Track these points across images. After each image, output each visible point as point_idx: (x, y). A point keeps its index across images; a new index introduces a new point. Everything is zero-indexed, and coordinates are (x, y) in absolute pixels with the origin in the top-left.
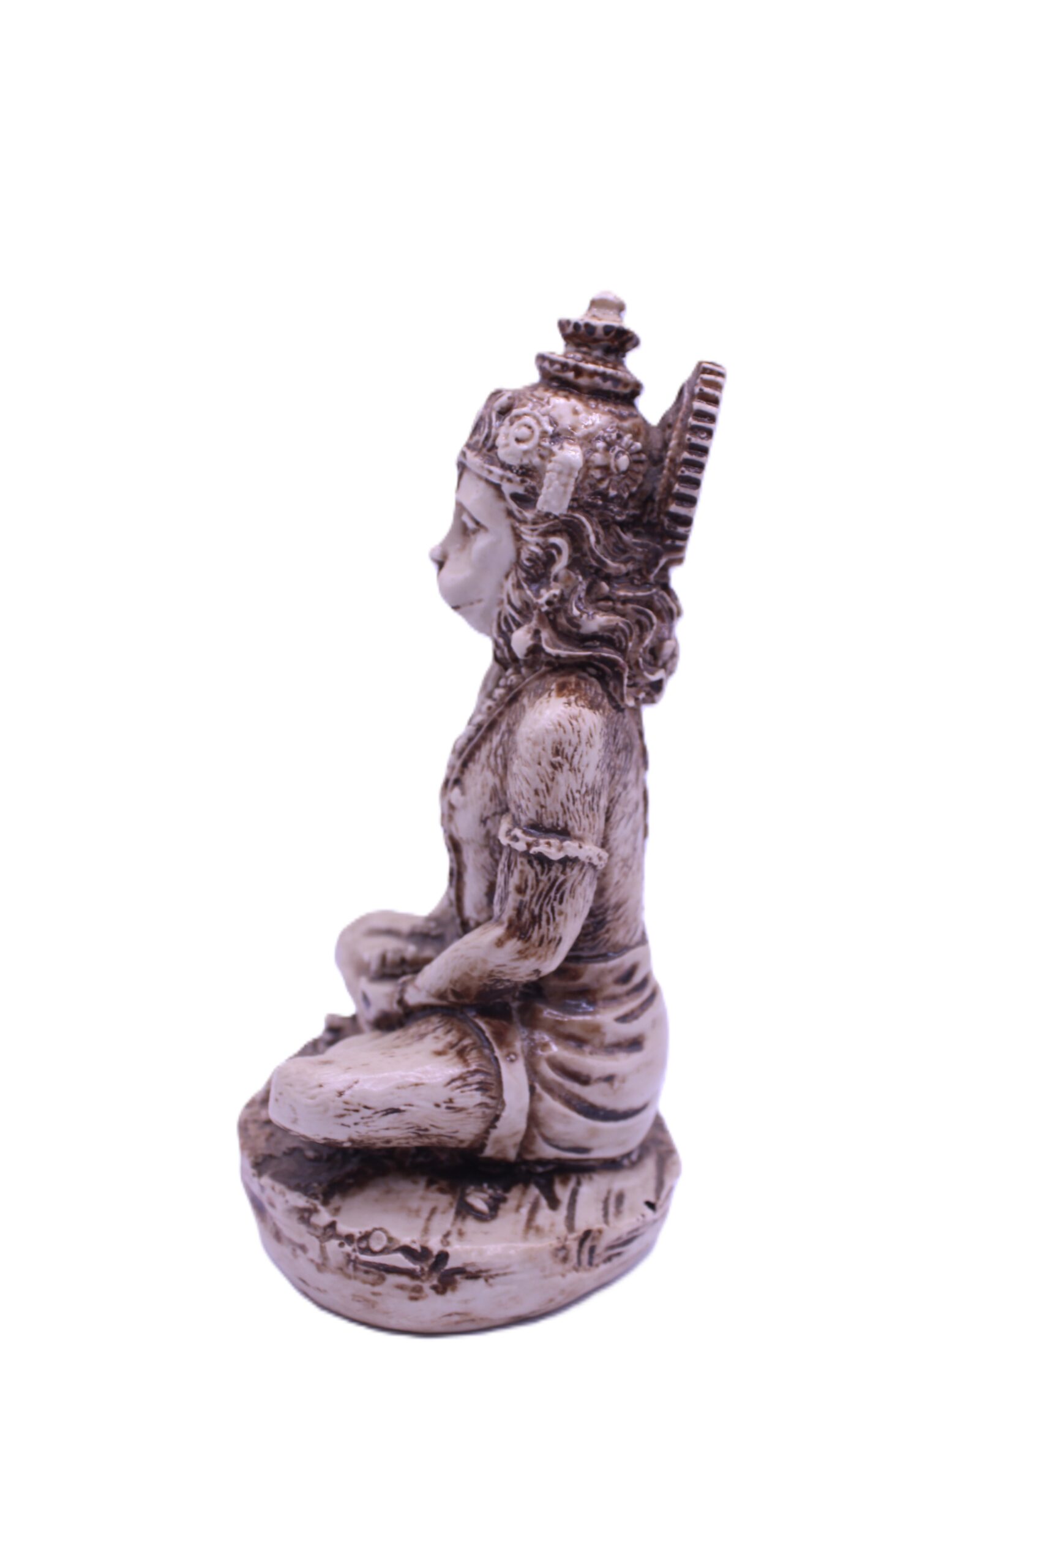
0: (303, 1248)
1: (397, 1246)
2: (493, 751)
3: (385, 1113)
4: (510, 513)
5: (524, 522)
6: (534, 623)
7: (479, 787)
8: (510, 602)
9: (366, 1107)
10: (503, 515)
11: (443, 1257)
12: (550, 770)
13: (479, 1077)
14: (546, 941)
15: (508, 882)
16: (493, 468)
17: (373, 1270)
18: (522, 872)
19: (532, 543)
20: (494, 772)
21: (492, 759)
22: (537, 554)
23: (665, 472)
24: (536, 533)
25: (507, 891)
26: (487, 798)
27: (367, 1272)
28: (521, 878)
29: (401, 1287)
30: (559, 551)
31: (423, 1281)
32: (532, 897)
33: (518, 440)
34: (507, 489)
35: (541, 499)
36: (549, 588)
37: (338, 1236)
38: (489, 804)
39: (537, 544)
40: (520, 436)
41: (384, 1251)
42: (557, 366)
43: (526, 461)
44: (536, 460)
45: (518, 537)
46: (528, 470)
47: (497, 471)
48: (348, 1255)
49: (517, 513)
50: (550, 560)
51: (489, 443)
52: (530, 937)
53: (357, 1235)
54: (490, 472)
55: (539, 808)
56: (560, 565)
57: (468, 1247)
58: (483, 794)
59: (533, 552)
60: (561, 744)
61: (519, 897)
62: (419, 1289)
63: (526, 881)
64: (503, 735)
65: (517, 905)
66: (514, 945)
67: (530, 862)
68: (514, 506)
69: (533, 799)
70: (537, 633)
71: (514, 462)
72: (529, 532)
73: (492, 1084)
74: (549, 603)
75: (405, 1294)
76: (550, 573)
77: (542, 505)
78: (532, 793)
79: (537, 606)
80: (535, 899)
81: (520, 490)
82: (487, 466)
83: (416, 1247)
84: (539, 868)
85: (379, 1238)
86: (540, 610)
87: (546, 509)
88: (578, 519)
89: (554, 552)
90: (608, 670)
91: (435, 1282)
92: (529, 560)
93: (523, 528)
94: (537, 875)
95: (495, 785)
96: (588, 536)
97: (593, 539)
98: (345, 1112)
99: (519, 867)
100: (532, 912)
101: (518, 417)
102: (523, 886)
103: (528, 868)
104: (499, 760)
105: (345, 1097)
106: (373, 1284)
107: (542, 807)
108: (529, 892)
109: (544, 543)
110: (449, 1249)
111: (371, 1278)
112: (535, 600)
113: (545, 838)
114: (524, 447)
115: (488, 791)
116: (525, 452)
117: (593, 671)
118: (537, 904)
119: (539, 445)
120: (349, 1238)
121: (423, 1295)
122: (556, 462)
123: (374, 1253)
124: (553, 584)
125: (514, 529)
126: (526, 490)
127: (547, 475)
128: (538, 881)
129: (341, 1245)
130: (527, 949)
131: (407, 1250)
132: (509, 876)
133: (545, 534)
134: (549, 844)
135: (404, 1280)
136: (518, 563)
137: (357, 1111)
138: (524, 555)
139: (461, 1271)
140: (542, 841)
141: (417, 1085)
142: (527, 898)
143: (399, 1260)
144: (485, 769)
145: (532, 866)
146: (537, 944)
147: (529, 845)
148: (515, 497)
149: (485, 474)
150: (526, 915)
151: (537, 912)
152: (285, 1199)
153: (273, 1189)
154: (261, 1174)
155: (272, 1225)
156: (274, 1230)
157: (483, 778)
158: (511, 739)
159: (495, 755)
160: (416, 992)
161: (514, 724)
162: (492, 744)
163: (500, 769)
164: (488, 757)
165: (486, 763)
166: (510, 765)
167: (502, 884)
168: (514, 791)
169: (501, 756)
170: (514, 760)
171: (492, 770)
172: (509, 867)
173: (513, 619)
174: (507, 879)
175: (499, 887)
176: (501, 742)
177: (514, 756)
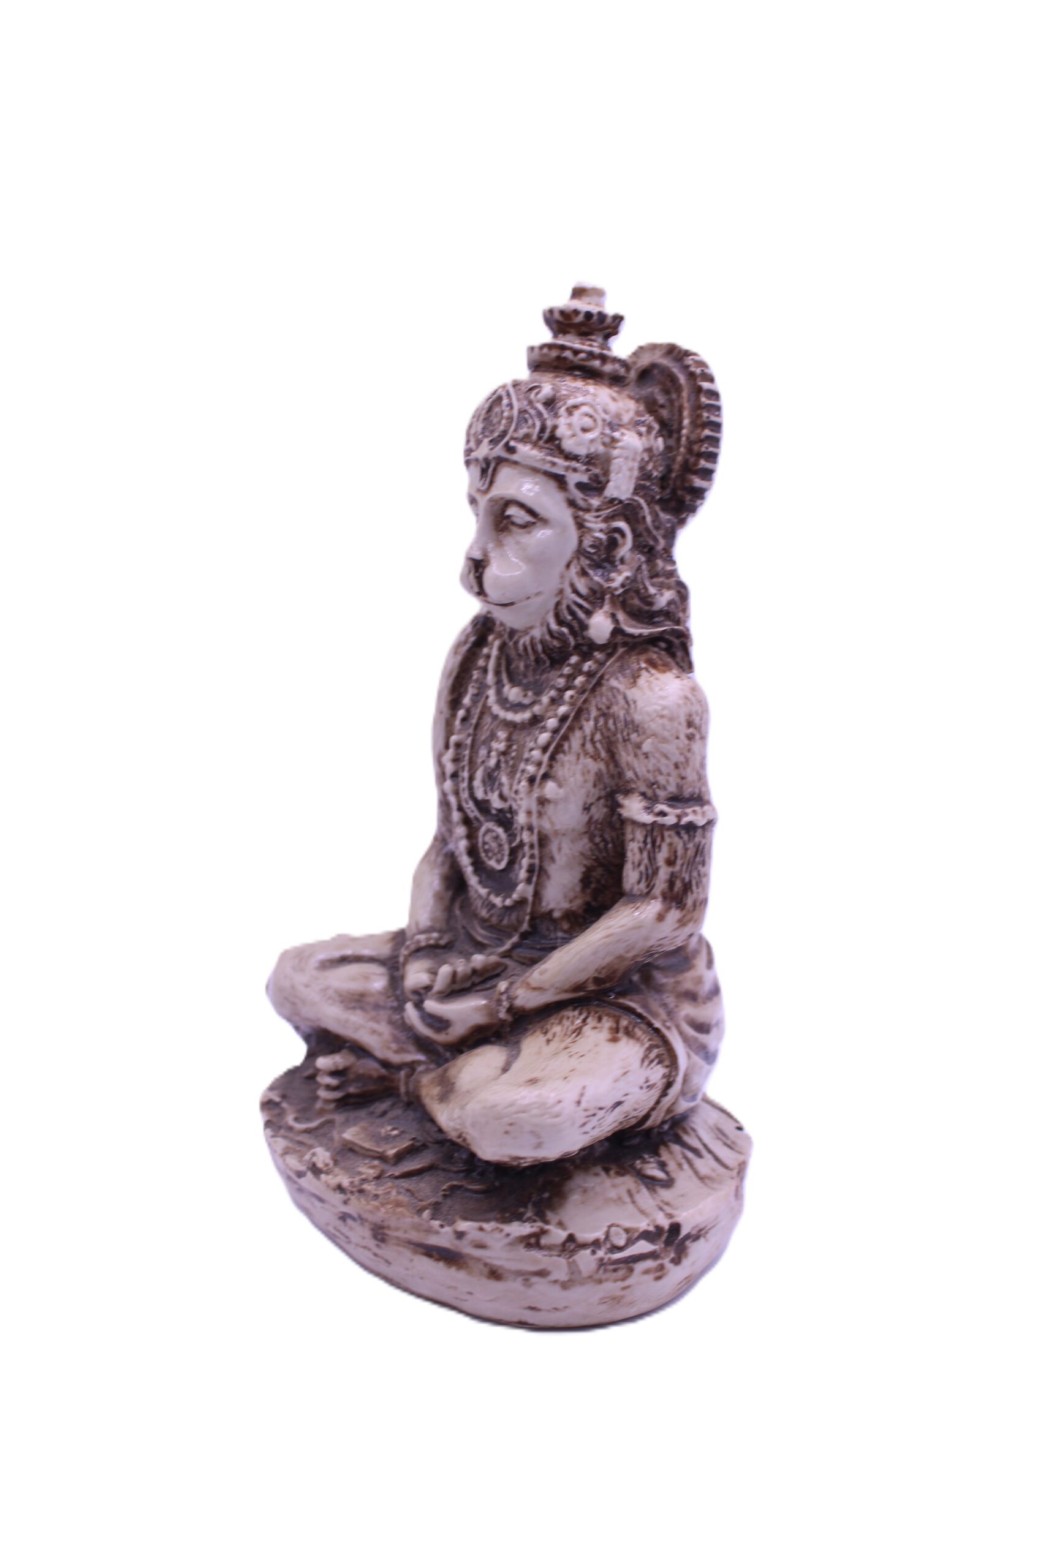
0: (542, 1274)
1: (636, 1235)
2: (588, 738)
3: (611, 1109)
4: (572, 503)
5: (587, 510)
6: (607, 607)
7: (579, 778)
8: (575, 591)
9: (601, 1109)
10: (564, 505)
11: (675, 1228)
12: (687, 742)
13: (655, 1052)
14: (698, 904)
15: (655, 858)
16: (556, 460)
17: (621, 1265)
18: (670, 844)
19: (597, 528)
20: (596, 757)
21: (589, 746)
22: (600, 539)
23: (682, 450)
24: (600, 519)
25: (654, 867)
26: (590, 785)
27: (615, 1270)
28: (670, 851)
29: (647, 1272)
30: (623, 535)
31: (663, 1259)
32: (682, 865)
33: (585, 430)
34: (573, 479)
35: (611, 485)
36: (620, 572)
37: (584, 1246)
38: (593, 790)
39: (601, 531)
40: (586, 426)
41: (630, 1242)
42: (582, 355)
43: (592, 450)
44: (601, 449)
45: (580, 525)
46: (592, 458)
47: (560, 461)
48: (601, 1259)
49: (581, 503)
50: (613, 544)
51: (546, 435)
52: (685, 905)
53: (603, 1237)
54: (554, 464)
55: (679, 780)
56: (625, 549)
57: (691, 1211)
58: (585, 781)
59: (597, 538)
60: (690, 715)
61: (670, 869)
62: (661, 1267)
63: (675, 852)
64: (596, 720)
65: (668, 877)
66: (674, 915)
67: (678, 834)
68: (578, 495)
69: (674, 773)
70: (613, 616)
71: (582, 451)
72: (594, 520)
73: (663, 1054)
74: (623, 586)
75: (650, 1277)
76: (614, 557)
77: (611, 491)
78: (672, 767)
79: (611, 590)
80: (685, 867)
81: (585, 479)
82: (549, 458)
83: (651, 1228)
84: (686, 837)
85: (617, 1234)
86: (613, 595)
87: (615, 494)
88: (637, 501)
89: (617, 535)
90: (676, 641)
91: (672, 1255)
92: (592, 546)
93: (588, 516)
94: (685, 844)
95: (600, 770)
96: (644, 518)
97: (649, 519)
98: (586, 1120)
99: (668, 840)
100: (683, 880)
101: (576, 407)
102: (673, 858)
103: (676, 839)
104: (598, 745)
105: (584, 1105)
106: (623, 1279)
107: (683, 778)
108: (679, 862)
109: (607, 528)
110: (677, 1219)
111: (621, 1273)
112: (606, 585)
113: (689, 807)
114: (590, 436)
115: (591, 778)
116: (592, 441)
117: (663, 645)
118: (686, 871)
119: (602, 434)
120: (596, 1244)
121: (665, 1271)
122: (622, 448)
123: (620, 1249)
124: (620, 567)
125: (576, 517)
126: (590, 479)
127: (615, 461)
128: (686, 849)
129: (594, 1252)
130: (684, 916)
131: (646, 1235)
132: (654, 852)
133: (608, 519)
134: (694, 812)
135: (650, 1264)
136: (580, 552)
137: (594, 1115)
138: (587, 542)
139: (688, 1237)
140: (689, 810)
141: (625, 1073)
142: (677, 868)
143: (643, 1247)
144: (582, 757)
145: (681, 838)
146: (692, 909)
147: (679, 817)
148: (580, 486)
149: (547, 467)
150: (678, 885)
151: (687, 879)
152: (504, 1233)
153: (481, 1229)
154: (452, 1223)
155: (481, 1266)
156: (486, 1271)
157: (580, 767)
158: (611, 722)
159: (592, 741)
160: (536, 993)
161: (608, 708)
162: (584, 732)
163: (603, 754)
164: (583, 745)
165: (580, 751)
166: (625, 746)
167: (646, 861)
168: (644, 770)
169: (600, 741)
170: (638, 740)
171: (592, 757)
172: (654, 843)
173: (580, 606)
174: (652, 855)
175: (639, 865)
176: (596, 728)
177: (634, 737)
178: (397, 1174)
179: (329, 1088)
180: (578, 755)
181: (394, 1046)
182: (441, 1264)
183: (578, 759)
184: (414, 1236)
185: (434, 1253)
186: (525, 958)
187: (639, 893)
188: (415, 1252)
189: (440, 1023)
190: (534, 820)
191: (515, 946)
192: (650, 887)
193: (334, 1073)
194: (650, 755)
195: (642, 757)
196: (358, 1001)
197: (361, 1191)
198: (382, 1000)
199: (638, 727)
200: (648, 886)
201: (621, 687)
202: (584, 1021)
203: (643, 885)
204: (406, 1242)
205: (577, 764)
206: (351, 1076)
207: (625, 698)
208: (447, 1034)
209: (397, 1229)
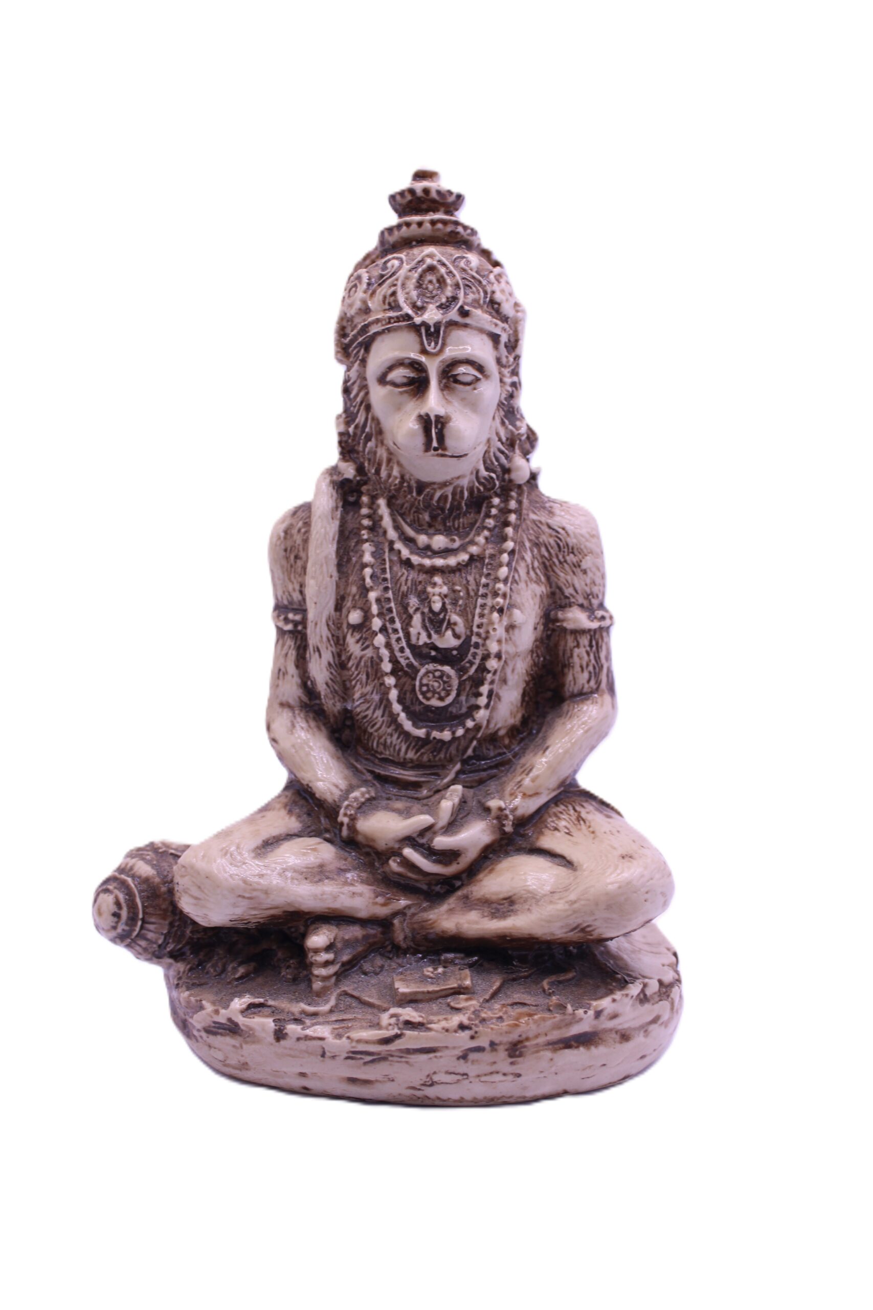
2: (530, 566)
4: (500, 361)
5: (507, 366)
6: (518, 451)
7: (531, 601)
10: (496, 362)
16: (495, 322)
19: (509, 382)
20: (538, 582)
21: (532, 573)
25: (600, 665)
34: (503, 338)
36: (523, 420)
42: (469, 231)
45: (501, 380)
47: (498, 323)
49: (504, 360)
50: (511, 396)
51: (489, 300)
52: (614, 693)
59: (508, 391)
61: (607, 665)
65: (606, 672)
68: (503, 354)
69: (602, 583)
71: (511, 314)
72: (508, 374)
74: (526, 432)
76: (513, 408)
78: (601, 578)
79: (519, 436)
81: (511, 338)
86: (521, 440)
89: (514, 388)
92: (505, 399)
93: (505, 372)
95: (543, 592)
100: (612, 672)
102: (607, 655)
104: (538, 571)
108: (609, 658)
109: (512, 382)
112: (516, 432)
125: (500, 374)
126: (508, 338)
132: (598, 652)
133: (512, 374)
136: (500, 405)
138: (503, 396)
142: (609, 663)
144: (529, 584)
148: (507, 345)
150: (610, 677)
152: (630, 997)
153: (614, 1000)
154: (589, 1007)
155: (614, 1035)
156: (617, 1037)
157: (529, 592)
158: (543, 550)
159: (533, 568)
160: (534, 798)
161: (537, 538)
162: (526, 561)
163: (543, 578)
164: (528, 573)
165: (527, 579)
166: (563, 568)
167: (593, 661)
168: (583, 583)
169: (538, 567)
170: (575, 560)
171: (535, 582)
172: (597, 644)
173: (502, 452)
174: (597, 655)
175: (587, 665)
176: (534, 557)
177: (571, 558)
178: (487, 997)
179: (327, 964)
180: (526, 582)
181: (380, 900)
182: (582, 1049)
183: (527, 585)
184: (555, 1035)
185: (573, 1043)
186: (472, 781)
187: (590, 690)
188: (555, 1050)
189: (449, 856)
190: (505, 647)
191: (458, 773)
192: (598, 683)
193: (329, 948)
194: (588, 571)
195: (581, 574)
196: (321, 872)
197: (483, 1020)
198: (342, 864)
199: (573, 548)
200: (596, 682)
201: (543, 519)
202: (575, 810)
203: (592, 683)
204: (546, 1045)
205: (527, 590)
206: (339, 945)
207: (549, 527)
208: (458, 863)
209: (537, 1036)
